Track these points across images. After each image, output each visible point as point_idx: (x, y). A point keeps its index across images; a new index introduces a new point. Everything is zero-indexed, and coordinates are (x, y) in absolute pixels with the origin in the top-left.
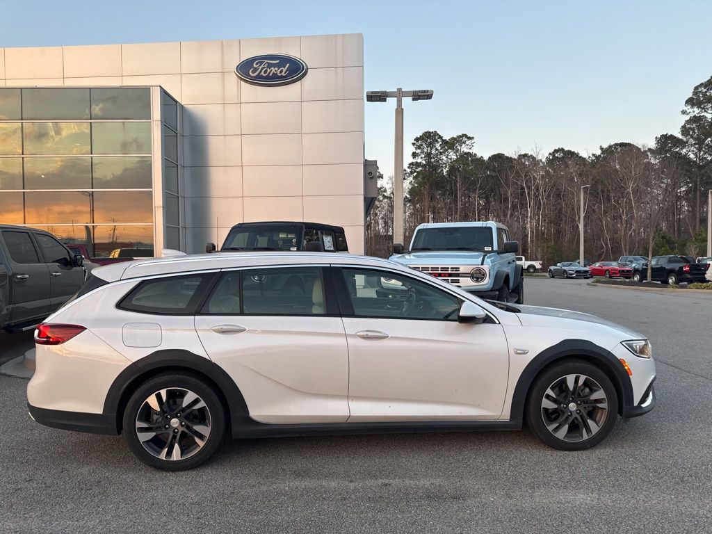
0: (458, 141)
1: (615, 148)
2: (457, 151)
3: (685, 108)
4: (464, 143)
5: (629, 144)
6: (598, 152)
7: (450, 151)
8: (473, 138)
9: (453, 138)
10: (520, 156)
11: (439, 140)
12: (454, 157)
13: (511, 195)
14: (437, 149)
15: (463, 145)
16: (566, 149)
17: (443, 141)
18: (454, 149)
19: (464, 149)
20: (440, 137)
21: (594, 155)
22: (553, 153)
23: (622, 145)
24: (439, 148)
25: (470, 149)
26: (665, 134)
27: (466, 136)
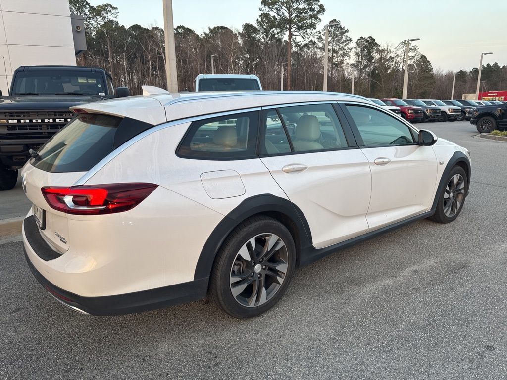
0: (104, 10)
1: (218, 29)
2: (104, 18)
3: (261, 7)
4: (110, 11)
5: (226, 28)
6: (208, 32)
7: (97, 17)
8: (116, 9)
9: (99, 6)
10: (153, 28)
11: (87, 6)
12: (102, 23)
13: (151, 58)
14: (85, 14)
15: (109, 14)
16: (186, 27)
17: (91, 7)
18: (101, 17)
19: (111, 17)
20: (88, 4)
21: (205, 33)
22: (177, 28)
23: (222, 28)
24: (88, 14)
25: (116, 17)
26: (248, 23)
27: (111, 6)
